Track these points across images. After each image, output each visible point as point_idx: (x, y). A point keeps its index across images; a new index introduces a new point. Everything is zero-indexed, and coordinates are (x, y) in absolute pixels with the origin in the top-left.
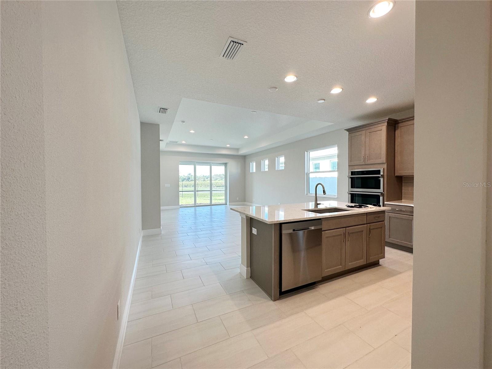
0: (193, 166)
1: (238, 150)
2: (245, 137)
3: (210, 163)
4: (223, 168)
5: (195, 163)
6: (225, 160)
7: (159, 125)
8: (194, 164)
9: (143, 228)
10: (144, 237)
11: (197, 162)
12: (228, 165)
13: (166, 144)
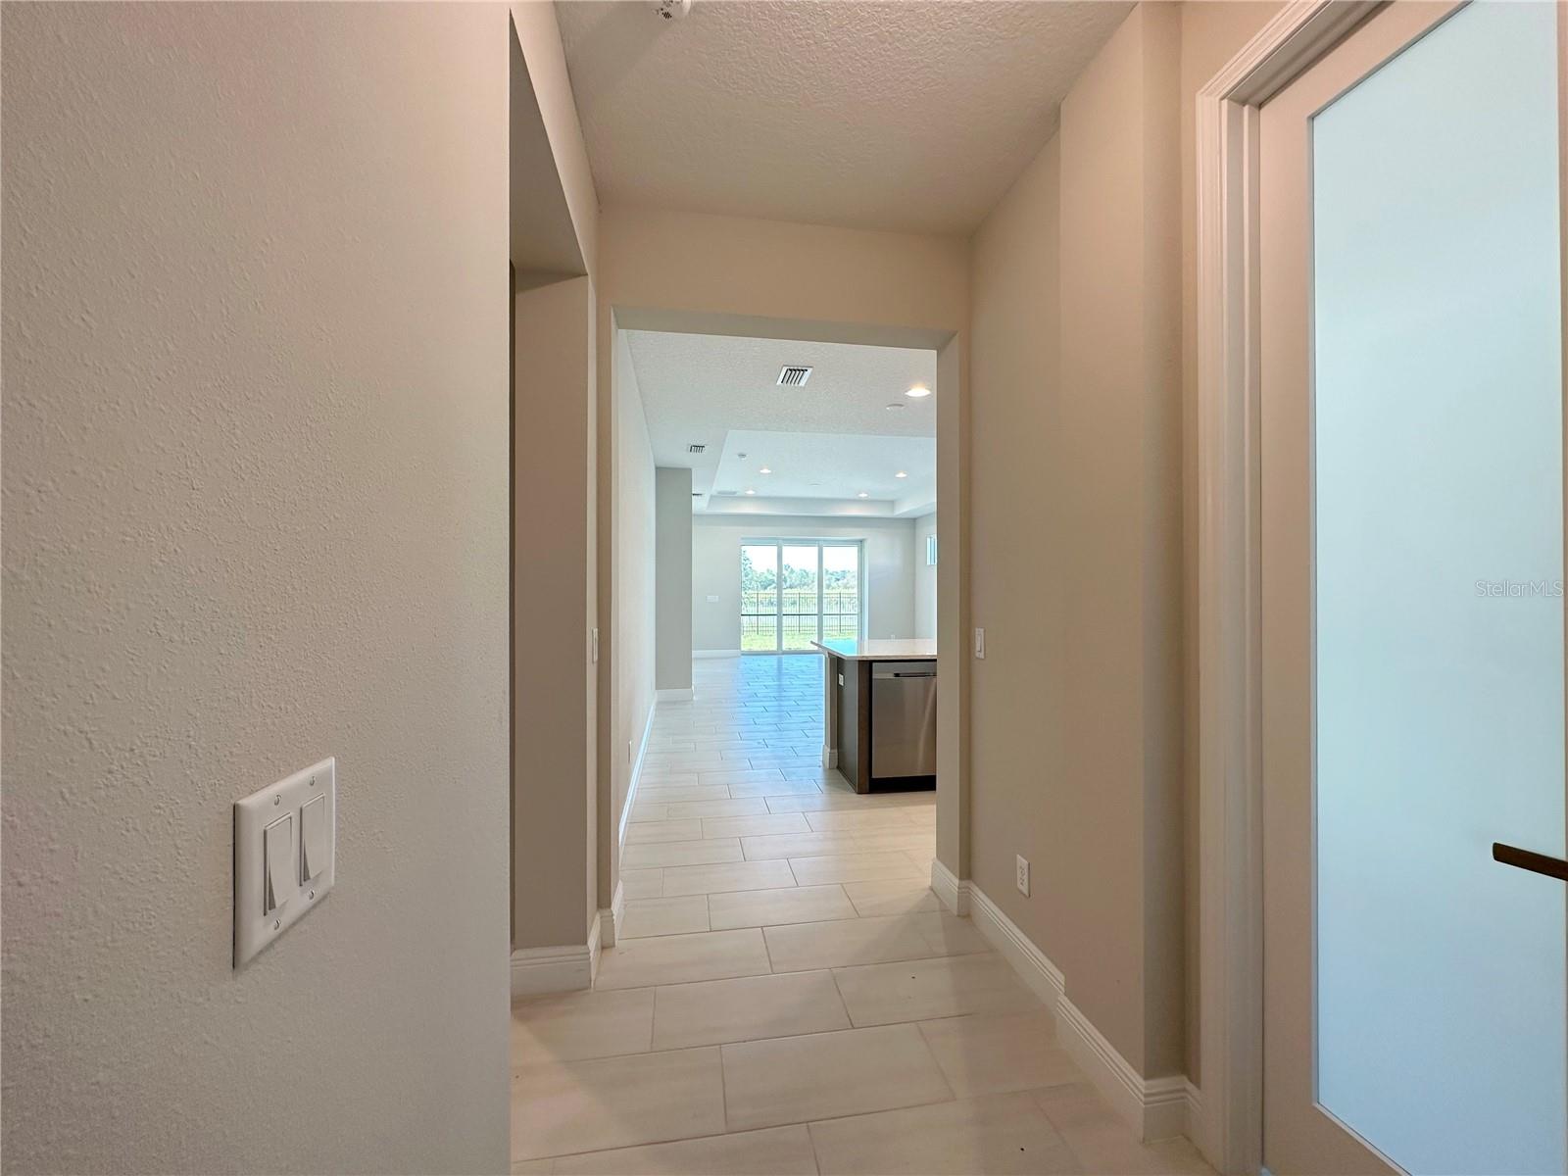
0: (776, 547)
1: (892, 503)
2: (898, 476)
3: (819, 540)
4: (854, 550)
5: (780, 541)
6: (857, 534)
7: (690, 469)
8: (779, 543)
9: (658, 686)
10: (659, 703)
11: (784, 540)
12: (867, 545)
13: (710, 500)
